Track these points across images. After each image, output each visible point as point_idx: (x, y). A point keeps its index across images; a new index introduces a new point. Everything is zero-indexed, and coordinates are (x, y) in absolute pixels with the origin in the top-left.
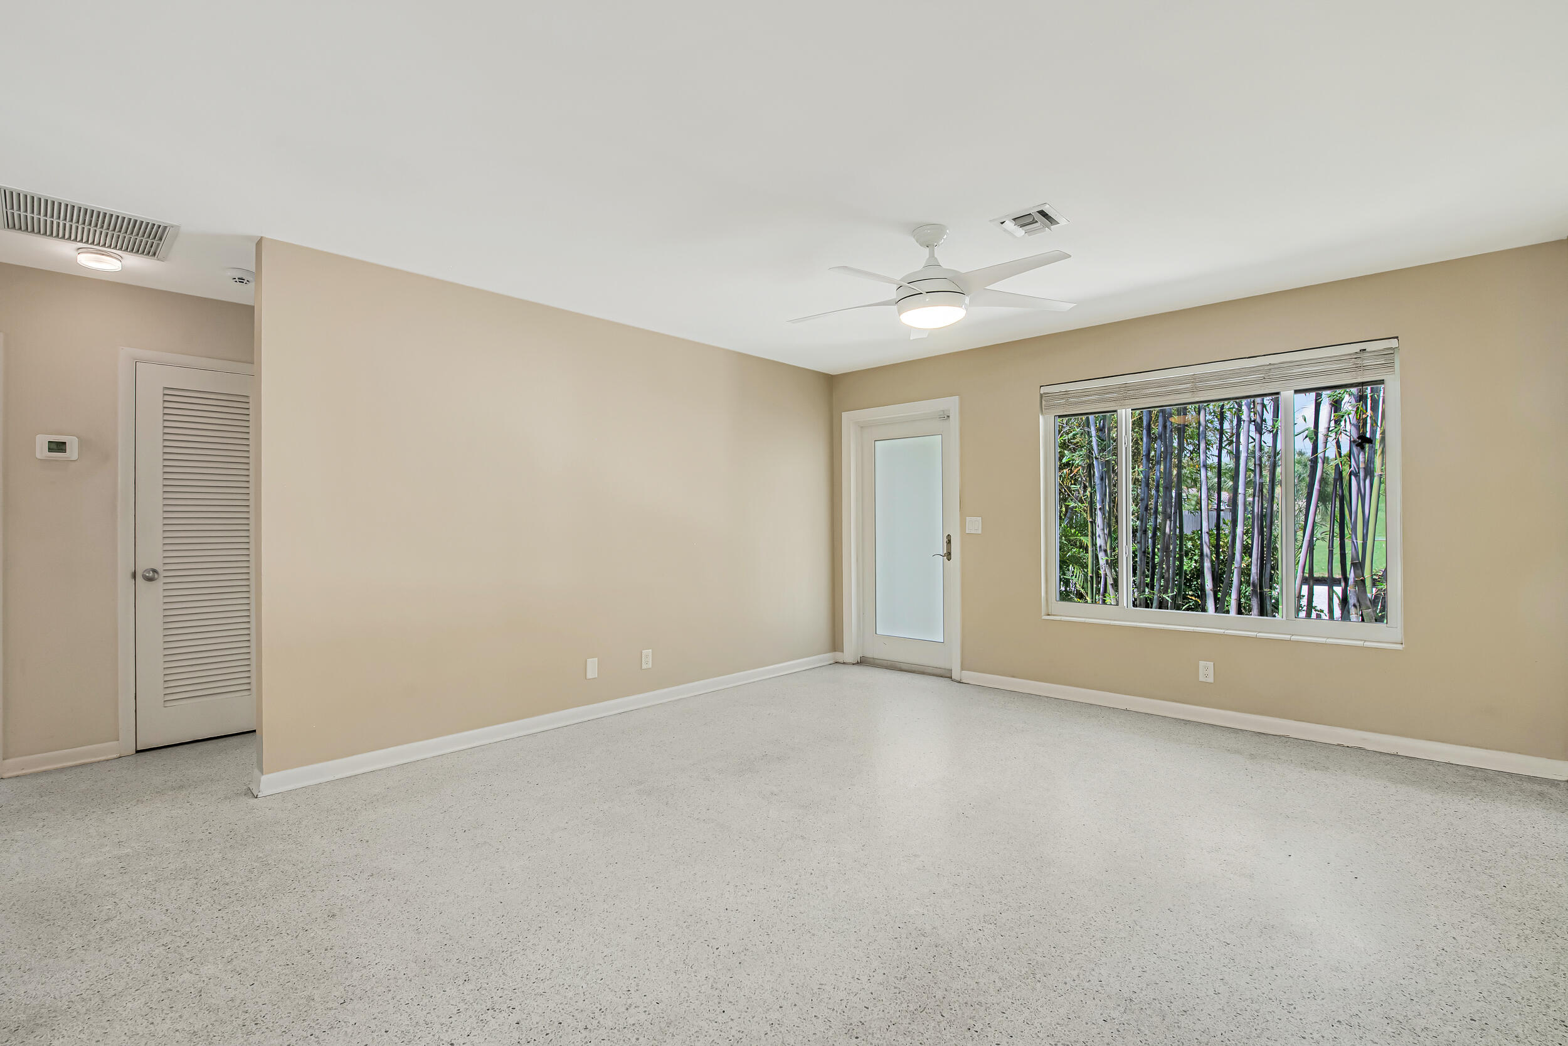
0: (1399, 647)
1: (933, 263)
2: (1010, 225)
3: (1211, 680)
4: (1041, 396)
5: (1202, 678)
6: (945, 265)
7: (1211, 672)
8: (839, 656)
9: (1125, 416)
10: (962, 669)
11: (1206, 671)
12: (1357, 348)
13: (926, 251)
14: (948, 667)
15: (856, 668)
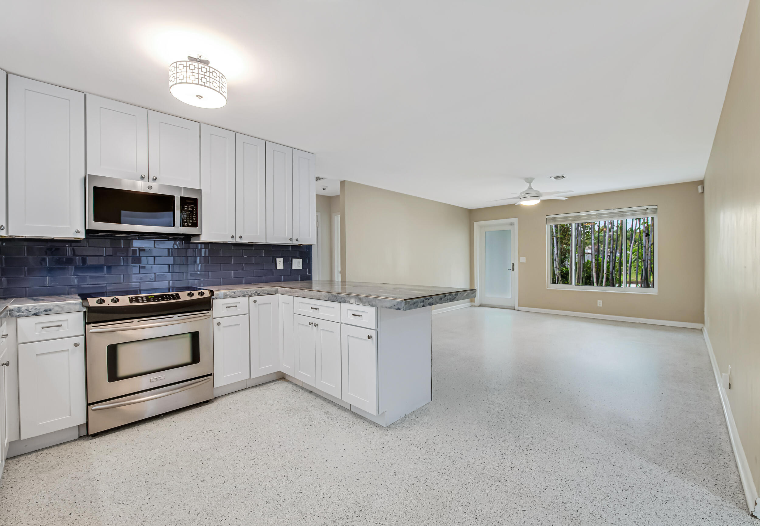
0: (657, 294)
1: (530, 188)
2: (553, 178)
3: (601, 306)
4: (547, 218)
5: (598, 305)
6: (534, 189)
7: (601, 304)
8: (473, 304)
9: (574, 225)
10: (519, 306)
11: (600, 303)
12: (645, 208)
13: (528, 184)
14: (513, 306)
15: (479, 307)
